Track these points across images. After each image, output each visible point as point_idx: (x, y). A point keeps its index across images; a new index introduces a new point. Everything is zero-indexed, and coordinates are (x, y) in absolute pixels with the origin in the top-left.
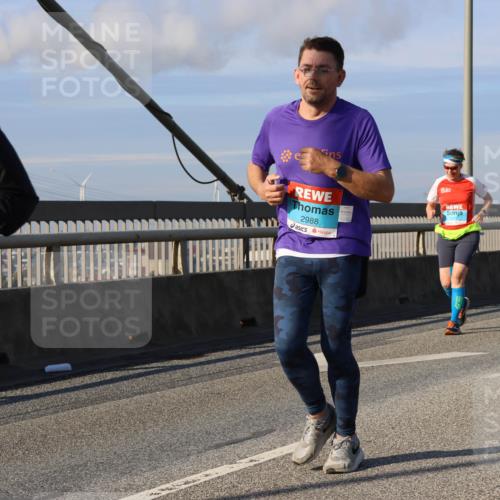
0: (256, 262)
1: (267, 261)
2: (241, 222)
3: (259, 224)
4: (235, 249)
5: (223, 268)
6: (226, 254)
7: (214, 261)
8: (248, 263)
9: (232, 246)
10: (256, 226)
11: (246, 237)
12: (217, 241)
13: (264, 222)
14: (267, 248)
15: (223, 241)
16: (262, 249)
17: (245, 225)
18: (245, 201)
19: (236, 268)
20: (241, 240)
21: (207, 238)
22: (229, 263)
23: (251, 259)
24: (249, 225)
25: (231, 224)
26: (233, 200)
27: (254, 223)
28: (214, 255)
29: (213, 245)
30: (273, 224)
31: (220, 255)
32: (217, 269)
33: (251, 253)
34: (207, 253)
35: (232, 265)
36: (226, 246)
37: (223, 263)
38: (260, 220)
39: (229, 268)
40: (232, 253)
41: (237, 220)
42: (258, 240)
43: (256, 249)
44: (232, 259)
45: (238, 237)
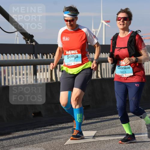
0: (41, 79)
1: (47, 79)
2: (32, 56)
3: (42, 57)
4: (28, 72)
5: (22, 83)
6: (23, 74)
7: (16, 79)
8: (36, 80)
9: (27, 70)
10: (41, 58)
11: (35, 65)
12: (18, 67)
13: (45, 55)
14: (47, 71)
15: (21, 67)
16: (44, 71)
17: (34, 57)
18: (34, 43)
19: (29, 83)
20: (32, 67)
21: (12, 65)
22: (25, 80)
23: (38, 77)
24: (36, 57)
25: (26, 57)
26: (27, 43)
27: (39, 56)
28: (16, 75)
29: (16, 69)
30: (50, 57)
31: (20, 75)
32: (18, 83)
33: (38, 74)
34: (12, 74)
35: (27, 81)
36: (23, 70)
37: (22, 80)
38: (43, 55)
39: (25, 83)
40: (27, 74)
41: (30, 54)
42: (42, 66)
43: (41, 72)
44: (27, 78)
45: (30, 65)
